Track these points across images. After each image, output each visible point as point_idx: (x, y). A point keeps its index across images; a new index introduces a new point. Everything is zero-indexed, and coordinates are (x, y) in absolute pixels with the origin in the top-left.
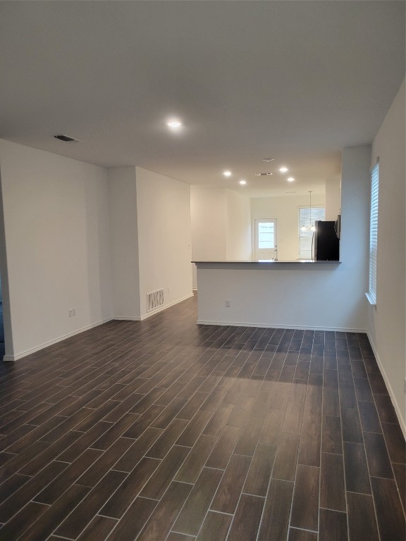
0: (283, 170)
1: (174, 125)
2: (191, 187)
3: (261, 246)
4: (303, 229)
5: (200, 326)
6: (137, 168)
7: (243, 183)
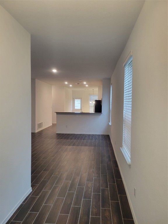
0: (85, 83)
1: (55, 71)
2: (53, 86)
3: (76, 108)
4: (91, 102)
5: (57, 134)
6: (36, 79)
7: (71, 86)
